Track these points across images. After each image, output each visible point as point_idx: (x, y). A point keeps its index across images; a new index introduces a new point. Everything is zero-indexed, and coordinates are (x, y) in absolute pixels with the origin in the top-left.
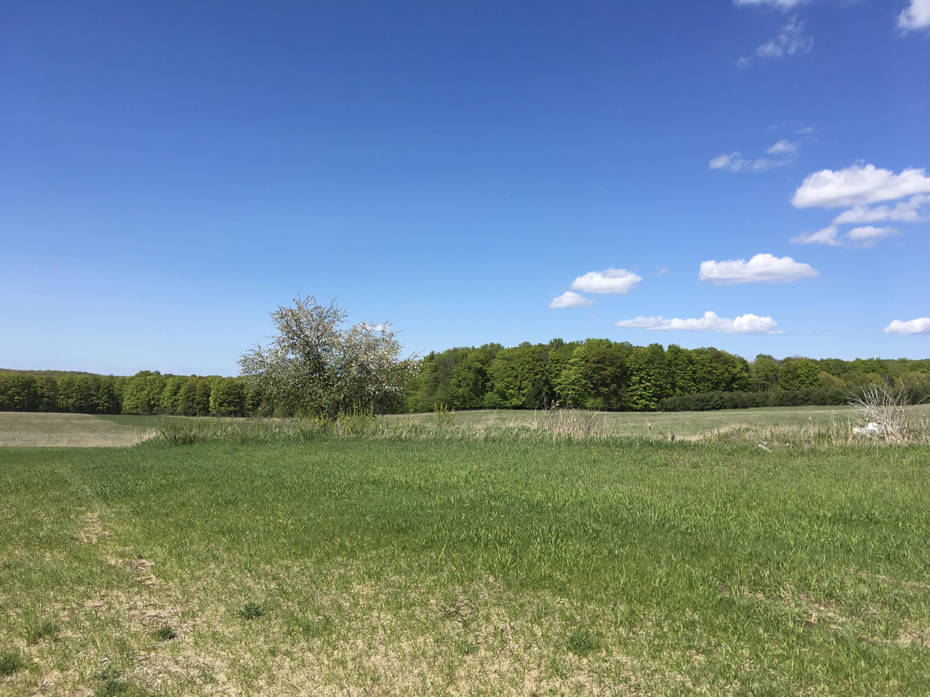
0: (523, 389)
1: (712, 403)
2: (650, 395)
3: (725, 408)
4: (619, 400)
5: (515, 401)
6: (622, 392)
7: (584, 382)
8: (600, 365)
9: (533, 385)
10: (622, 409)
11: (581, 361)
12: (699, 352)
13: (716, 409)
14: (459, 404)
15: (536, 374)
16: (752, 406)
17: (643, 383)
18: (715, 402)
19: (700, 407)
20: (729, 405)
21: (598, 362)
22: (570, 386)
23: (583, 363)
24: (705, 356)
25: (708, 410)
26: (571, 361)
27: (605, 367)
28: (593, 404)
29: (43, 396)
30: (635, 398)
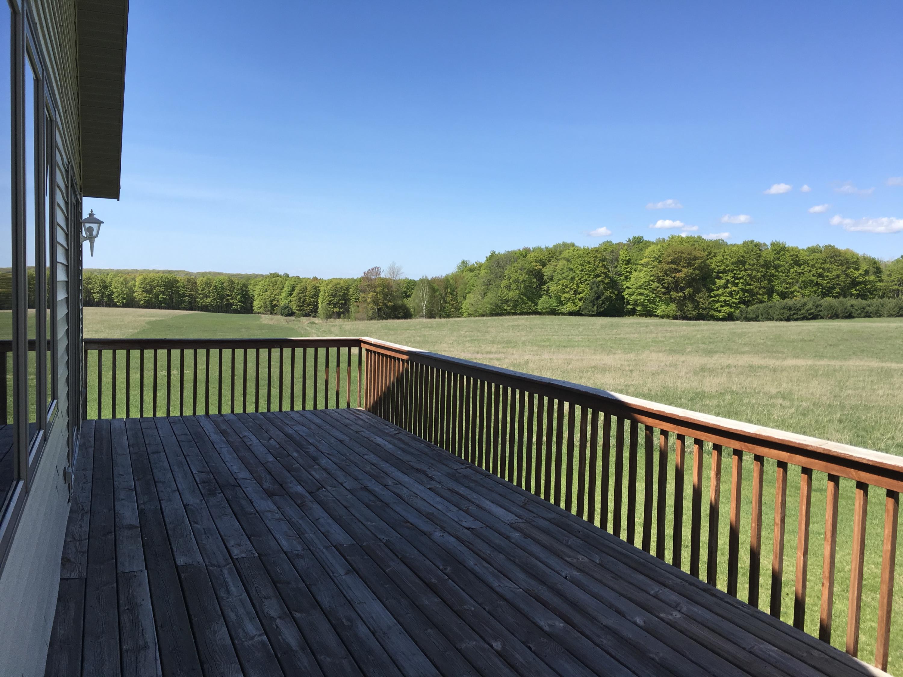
0: (581, 293)
1: (803, 311)
2: (736, 301)
3: (822, 318)
4: (696, 307)
5: (569, 307)
6: (700, 298)
7: (654, 285)
8: (674, 266)
9: (591, 289)
10: (700, 317)
11: (653, 261)
12: (813, 250)
13: (808, 319)
14: (509, 308)
15: (598, 276)
16: (859, 316)
17: (728, 288)
18: (807, 311)
19: (785, 316)
20: (826, 314)
21: (672, 262)
22: (639, 290)
23: (656, 263)
24: (817, 255)
25: (796, 320)
26: (642, 262)
27: (680, 268)
28: (664, 312)
29: (184, 295)
30: (717, 305)
